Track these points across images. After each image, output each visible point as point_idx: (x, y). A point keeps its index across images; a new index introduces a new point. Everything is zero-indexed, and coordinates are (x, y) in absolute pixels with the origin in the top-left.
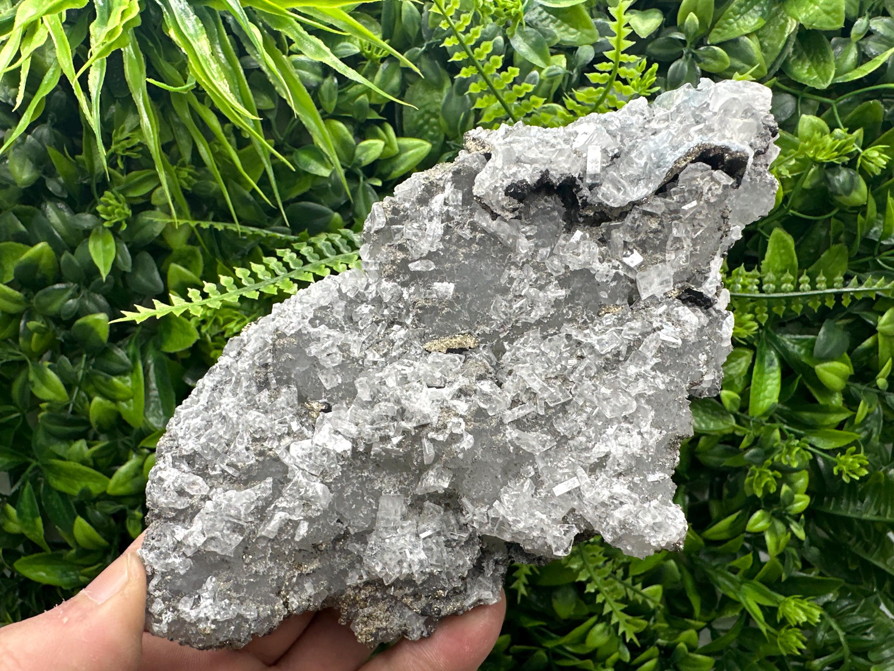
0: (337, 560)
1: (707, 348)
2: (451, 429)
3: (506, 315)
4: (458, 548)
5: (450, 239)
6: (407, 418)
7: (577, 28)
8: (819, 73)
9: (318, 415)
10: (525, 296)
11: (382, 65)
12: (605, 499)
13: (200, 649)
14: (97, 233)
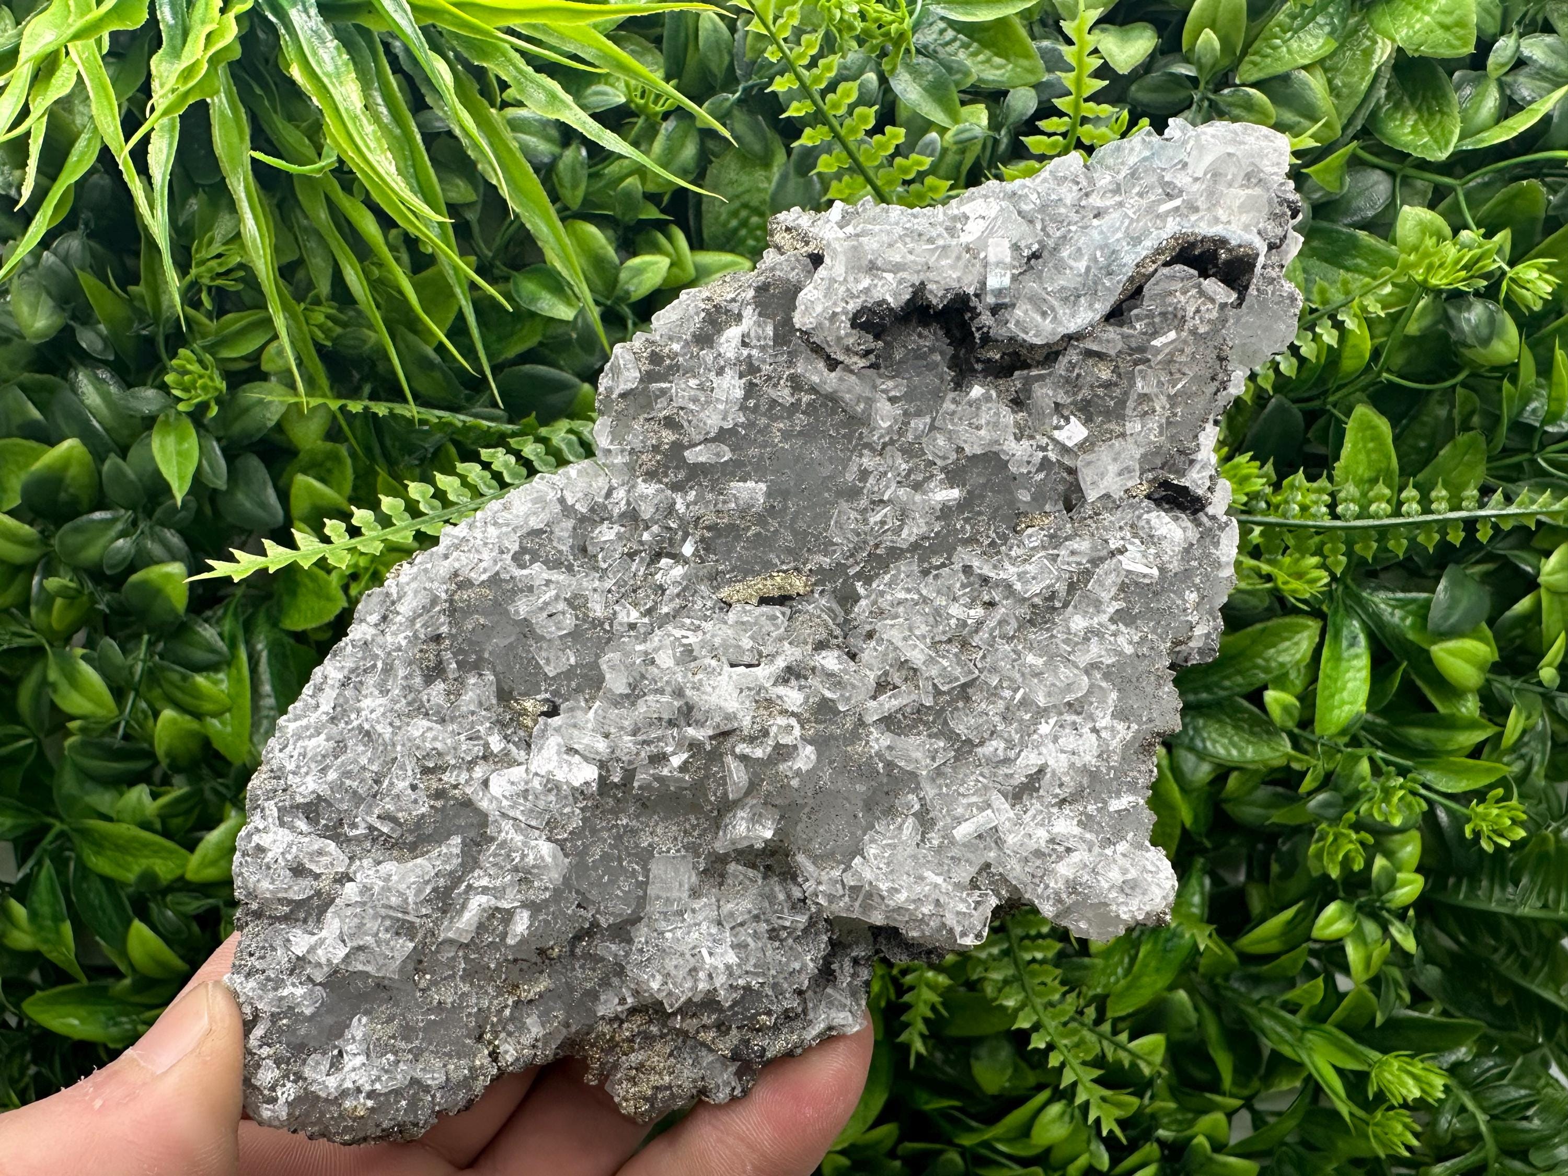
0: (579, 973)
1: (1198, 580)
2: (775, 737)
3: (858, 535)
4: (790, 941)
5: (757, 406)
6: (697, 722)
7: (1007, 58)
8: (1431, 133)
9: (536, 722)
10: (890, 501)
11: (664, 125)
12: (1041, 844)
13: (345, 1144)
14: (166, 423)
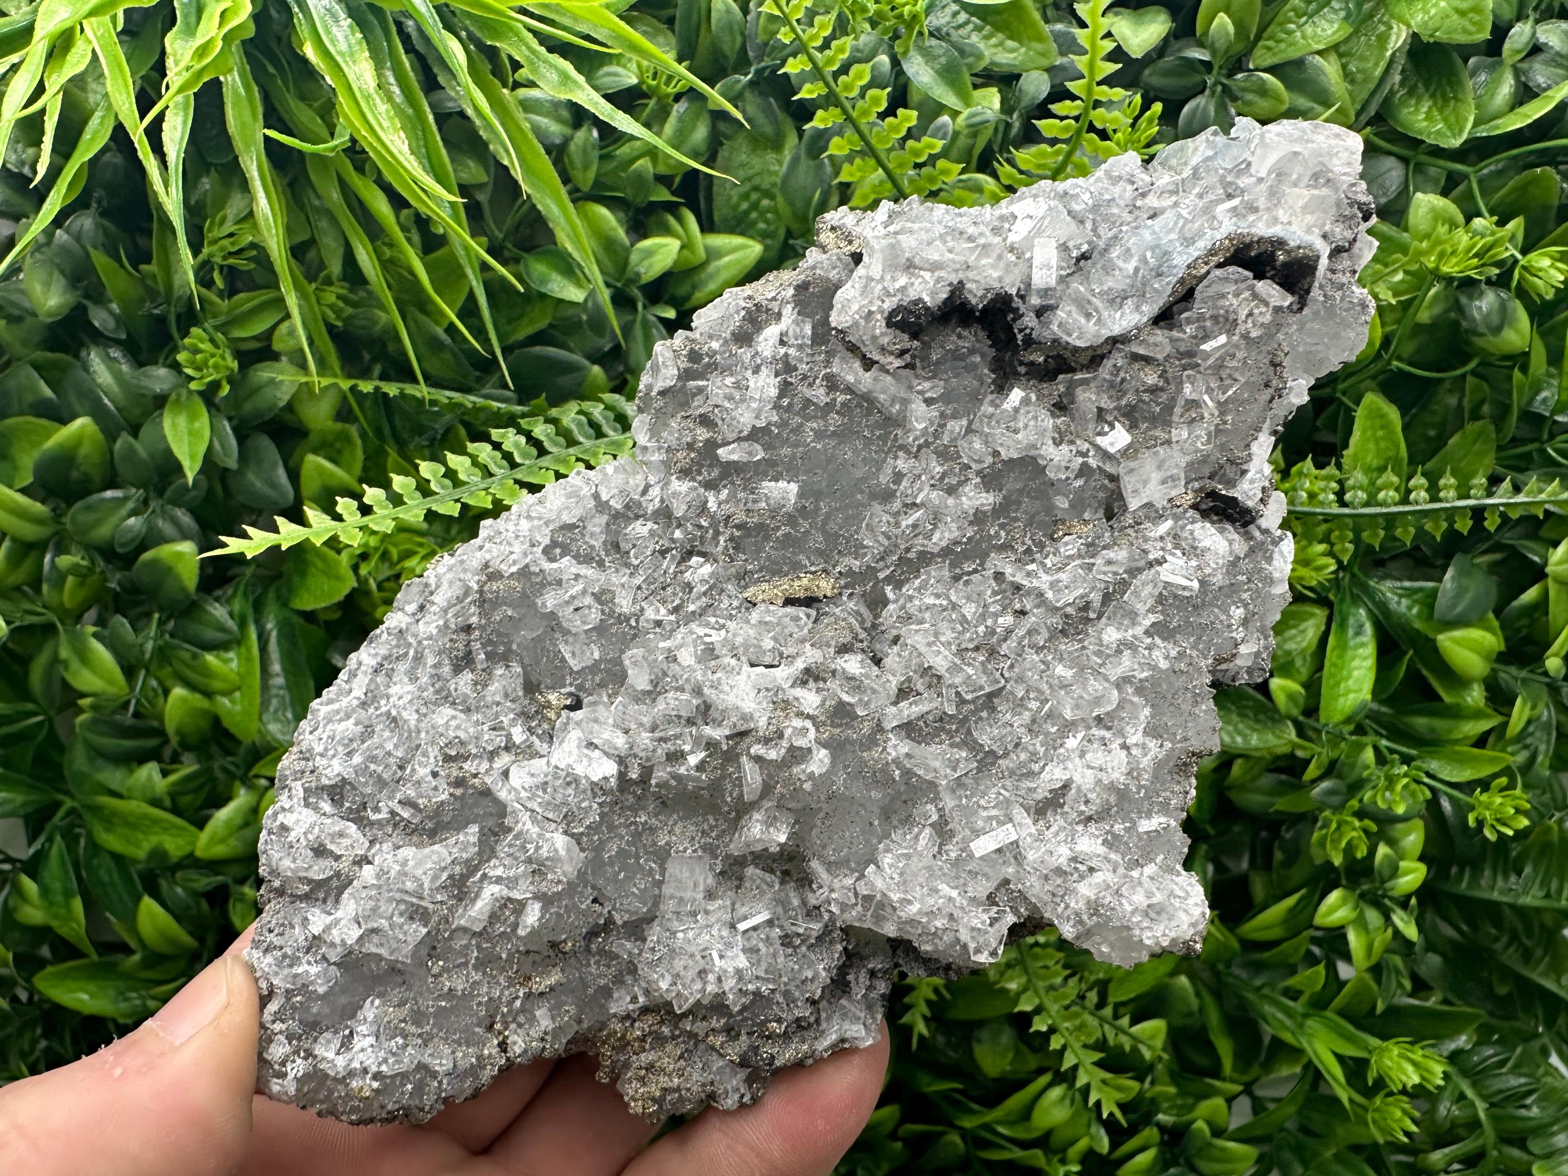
0: (593, 969)
1: (1245, 596)
2: (790, 739)
3: (889, 538)
4: (804, 948)
5: (790, 405)
6: (714, 721)
7: (1020, 41)
8: (1445, 120)
9: (559, 716)
10: (923, 504)
11: (676, 107)
12: (1063, 861)
13: (351, 1123)
14: (178, 401)
